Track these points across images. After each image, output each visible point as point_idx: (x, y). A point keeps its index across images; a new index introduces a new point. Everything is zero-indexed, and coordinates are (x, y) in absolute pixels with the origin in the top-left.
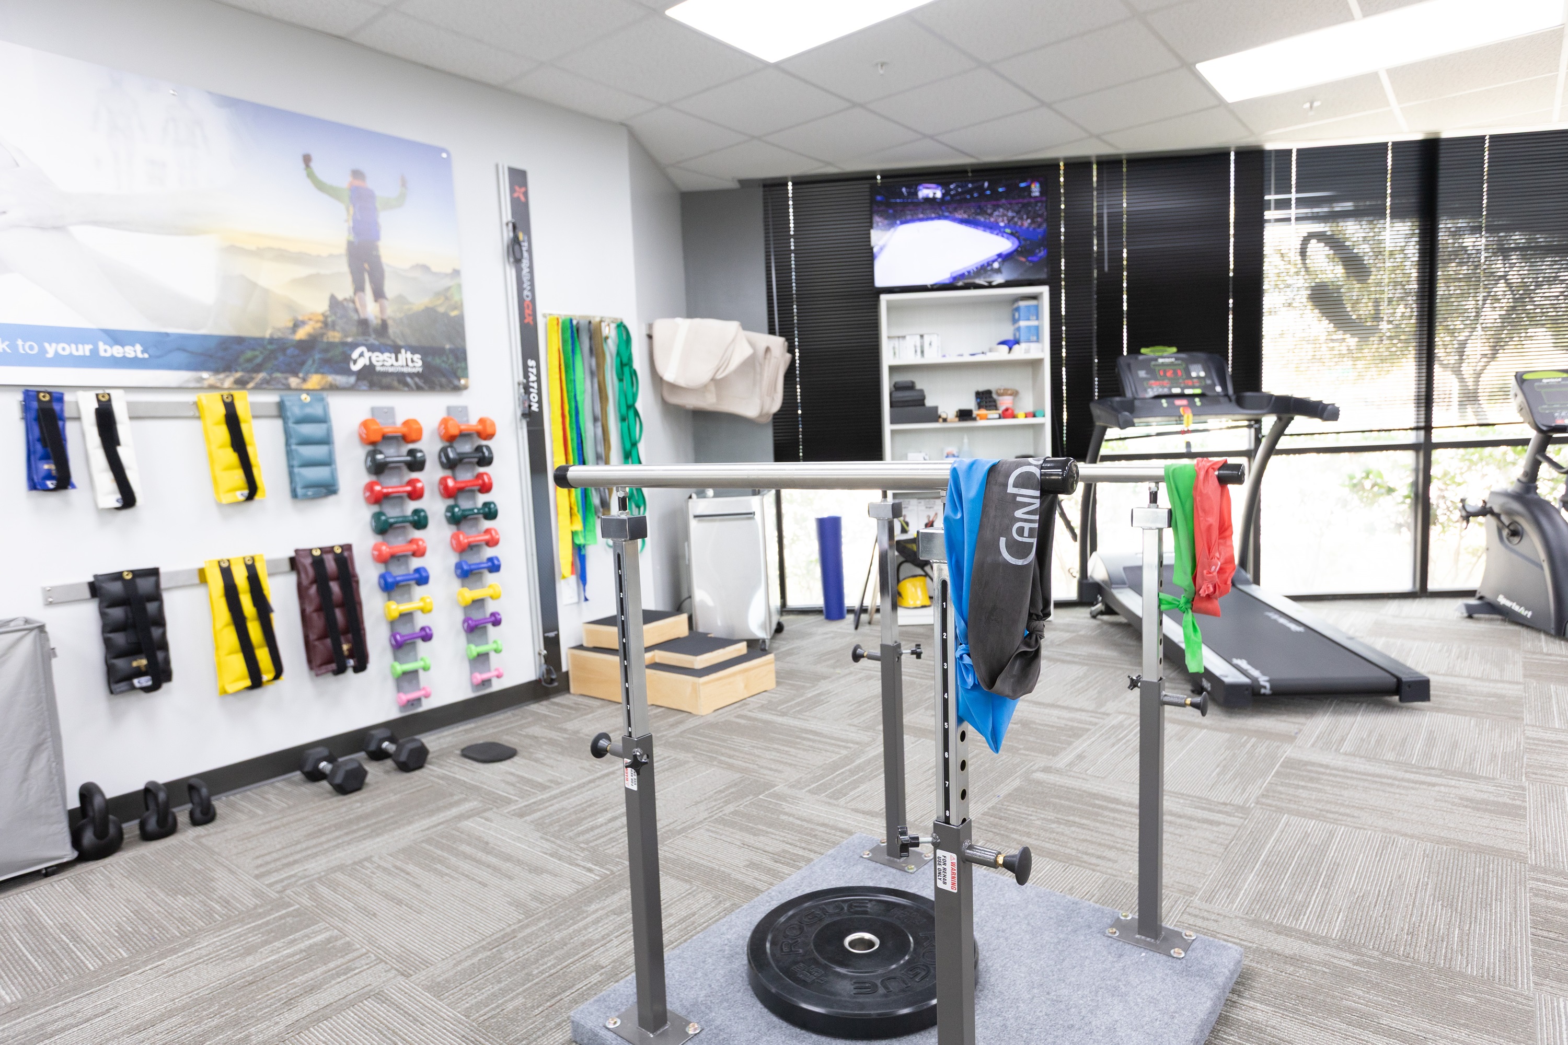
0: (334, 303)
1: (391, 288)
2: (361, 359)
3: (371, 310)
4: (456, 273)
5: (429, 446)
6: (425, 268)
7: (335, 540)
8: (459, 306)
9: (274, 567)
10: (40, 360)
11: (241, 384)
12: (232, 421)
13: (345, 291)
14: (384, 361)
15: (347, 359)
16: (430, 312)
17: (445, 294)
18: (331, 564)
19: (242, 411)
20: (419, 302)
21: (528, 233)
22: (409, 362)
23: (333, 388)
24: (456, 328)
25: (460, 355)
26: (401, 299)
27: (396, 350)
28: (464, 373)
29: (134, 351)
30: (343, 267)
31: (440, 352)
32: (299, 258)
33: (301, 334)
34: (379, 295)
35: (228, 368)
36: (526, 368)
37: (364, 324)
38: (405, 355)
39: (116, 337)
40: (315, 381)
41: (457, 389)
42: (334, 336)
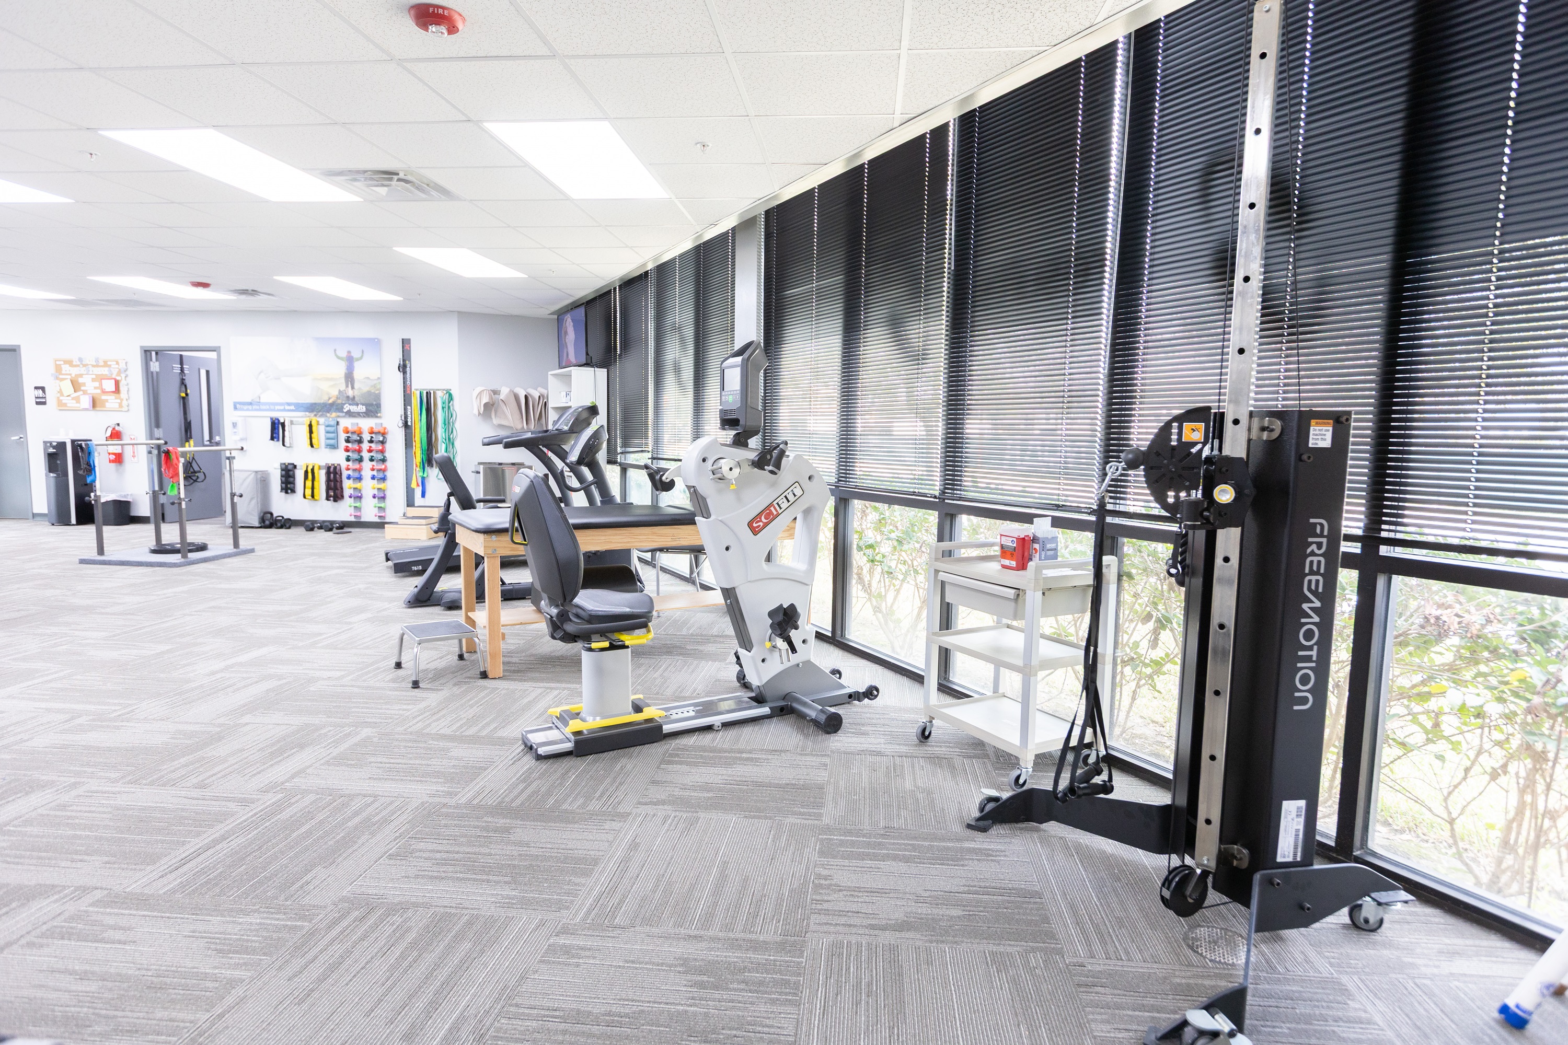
0: (340, 392)
1: (356, 386)
2: (347, 408)
3: (350, 393)
4: (379, 378)
5: (366, 437)
6: (368, 378)
7: (336, 462)
8: (379, 389)
9: (320, 468)
10: (274, 410)
11: (315, 415)
12: (310, 426)
13: (343, 387)
14: (354, 409)
15: (343, 408)
16: (369, 393)
17: (374, 386)
18: (332, 469)
19: (314, 424)
20: (365, 389)
21: (410, 361)
22: (362, 409)
23: (339, 417)
24: (378, 397)
25: (379, 406)
26: (360, 389)
27: (357, 405)
28: (380, 411)
29: (292, 407)
30: (343, 381)
31: (372, 405)
32: (331, 379)
33: (331, 401)
34: (353, 388)
35: (312, 411)
36: (405, 409)
37: (348, 397)
38: (360, 406)
39: (289, 404)
40: (334, 415)
41: (380, 417)
42: (339, 401)
